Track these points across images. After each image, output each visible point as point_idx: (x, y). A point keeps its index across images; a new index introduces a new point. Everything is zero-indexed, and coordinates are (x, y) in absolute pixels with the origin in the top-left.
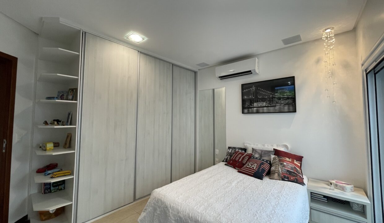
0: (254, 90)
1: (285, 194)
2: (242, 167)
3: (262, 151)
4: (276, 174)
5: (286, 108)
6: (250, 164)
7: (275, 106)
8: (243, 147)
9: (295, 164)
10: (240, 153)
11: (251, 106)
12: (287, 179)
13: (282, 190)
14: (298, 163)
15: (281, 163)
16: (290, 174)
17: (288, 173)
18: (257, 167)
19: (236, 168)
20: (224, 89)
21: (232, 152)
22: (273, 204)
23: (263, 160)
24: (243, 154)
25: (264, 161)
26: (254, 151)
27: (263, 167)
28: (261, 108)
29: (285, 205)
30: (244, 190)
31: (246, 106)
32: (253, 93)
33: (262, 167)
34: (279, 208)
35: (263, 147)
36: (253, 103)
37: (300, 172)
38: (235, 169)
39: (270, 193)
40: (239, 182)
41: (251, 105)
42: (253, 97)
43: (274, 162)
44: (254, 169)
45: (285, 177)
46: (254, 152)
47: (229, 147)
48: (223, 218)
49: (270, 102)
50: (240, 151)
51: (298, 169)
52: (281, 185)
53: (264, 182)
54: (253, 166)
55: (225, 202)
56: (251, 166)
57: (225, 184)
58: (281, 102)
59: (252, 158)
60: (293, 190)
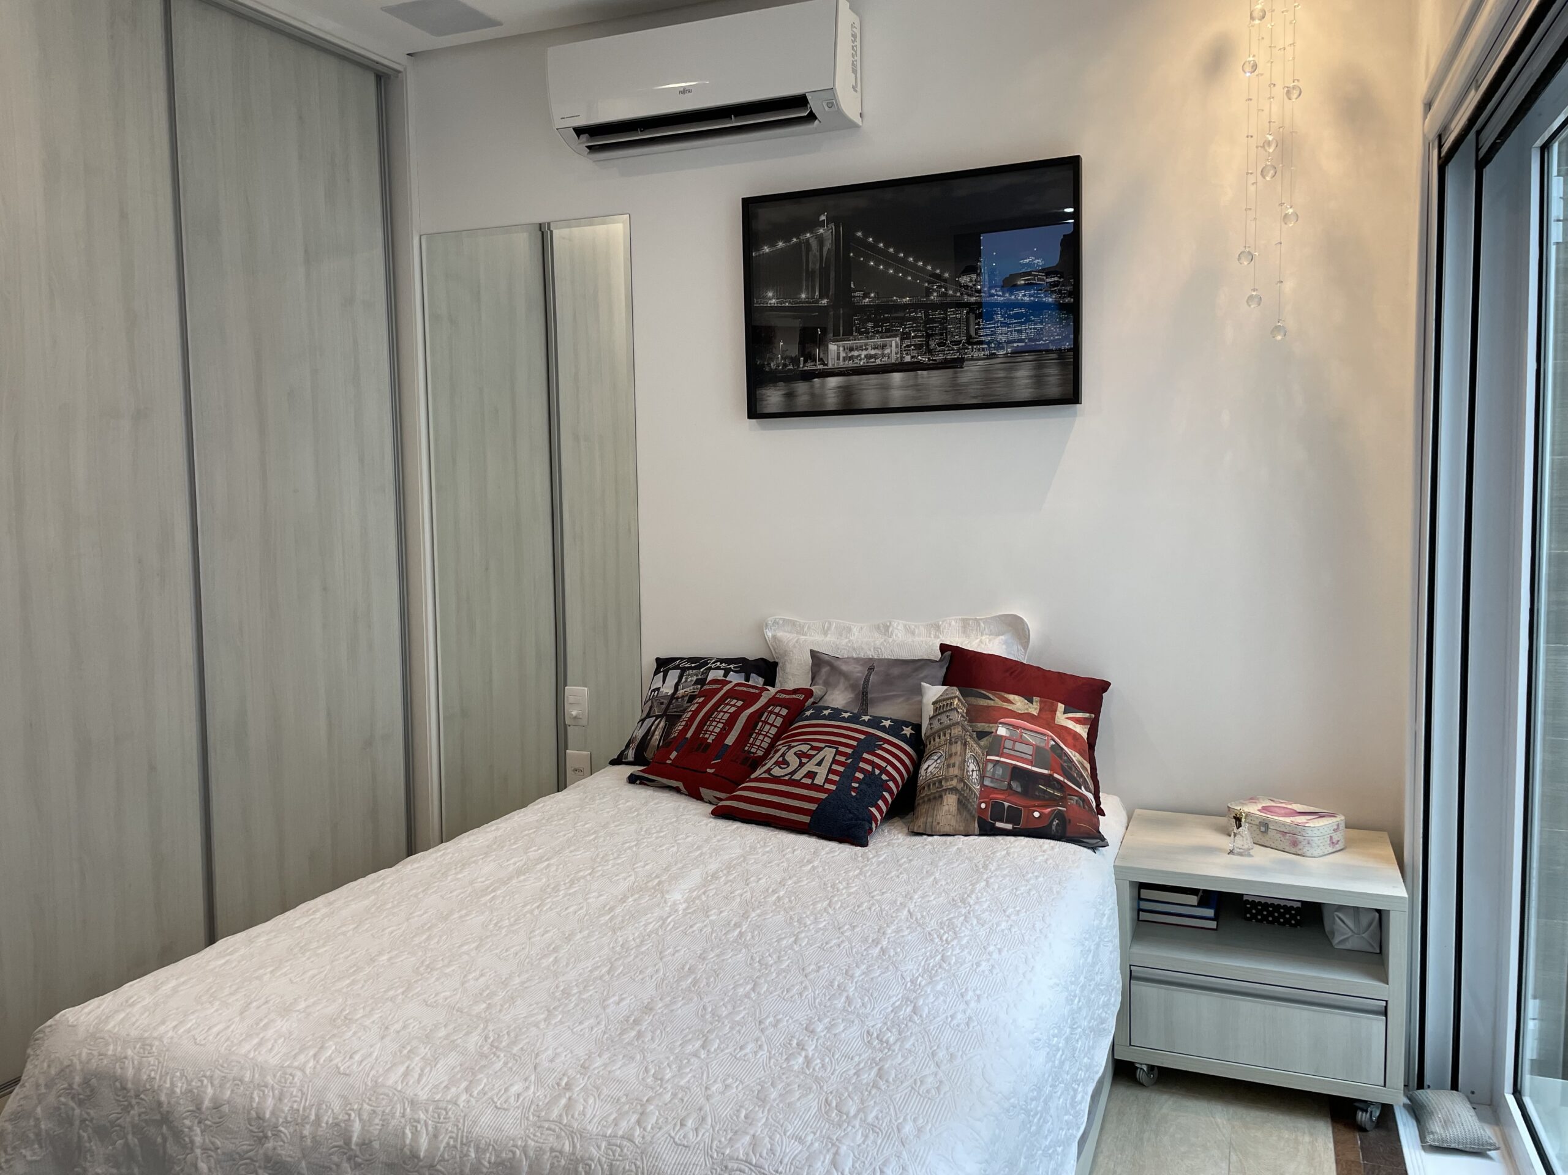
0: (828, 245)
1: (985, 906)
2: (746, 777)
3: (871, 665)
4: (950, 802)
5: (1023, 378)
6: (791, 757)
7: (956, 364)
8: (751, 651)
9: (1063, 732)
10: (732, 694)
11: (810, 366)
12: (1007, 822)
13: (973, 885)
14: (1078, 721)
15: (981, 726)
16: (1025, 793)
17: (1014, 785)
18: (835, 767)
19: (704, 791)
20: (617, 228)
21: (681, 692)
22: (910, 968)
23: (876, 723)
24: (750, 698)
25: (883, 729)
26: (825, 670)
27: (875, 765)
28: (873, 379)
29: (978, 964)
30: (745, 916)
31: (776, 362)
32: (824, 272)
33: (869, 768)
34: (939, 987)
35: (878, 640)
36: (822, 343)
37: (1086, 774)
38: (698, 797)
39: (905, 912)
40: (715, 876)
41: (809, 357)
42: (821, 297)
43: (936, 725)
44: (819, 780)
45: (998, 813)
46: (820, 680)
47: (658, 660)
48: (591, 1101)
49: (929, 336)
50: (735, 678)
51: (1075, 757)
52: (970, 859)
53: (877, 855)
54: (810, 766)
55: (612, 1008)
56: (802, 765)
57: (623, 900)
58: (994, 333)
59: (808, 713)
60: (1037, 877)
